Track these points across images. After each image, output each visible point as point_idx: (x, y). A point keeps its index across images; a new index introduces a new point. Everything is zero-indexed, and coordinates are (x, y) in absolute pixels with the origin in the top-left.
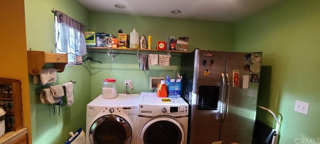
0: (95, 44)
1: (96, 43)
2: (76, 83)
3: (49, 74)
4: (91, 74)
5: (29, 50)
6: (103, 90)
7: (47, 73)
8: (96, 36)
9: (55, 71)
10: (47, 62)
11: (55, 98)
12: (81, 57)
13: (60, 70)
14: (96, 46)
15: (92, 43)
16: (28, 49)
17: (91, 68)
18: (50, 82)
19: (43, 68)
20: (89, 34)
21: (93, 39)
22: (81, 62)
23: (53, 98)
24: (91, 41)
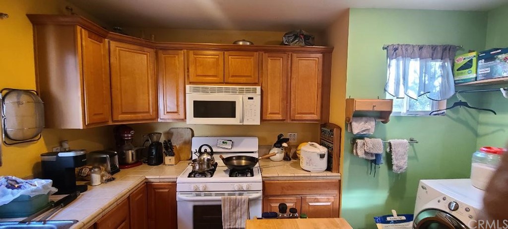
0: (474, 76)
1: (476, 73)
2: (417, 143)
3: (363, 123)
4: (477, 135)
5: (349, 98)
6: (472, 168)
7: (361, 122)
8: (479, 58)
9: (373, 121)
10: (356, 110)
11: (366, 153)
12: (446, 101)
13: (383, 120)
14: (476, 79)
15: (469, 75)
16: (347, 97)
17: (479, 123)
18: (364, 133)
19: (353, 116)
20: (464, 59)
21: (471, 66)
22: (443, 111)
23: (364, 151)
24: (467, 70)
